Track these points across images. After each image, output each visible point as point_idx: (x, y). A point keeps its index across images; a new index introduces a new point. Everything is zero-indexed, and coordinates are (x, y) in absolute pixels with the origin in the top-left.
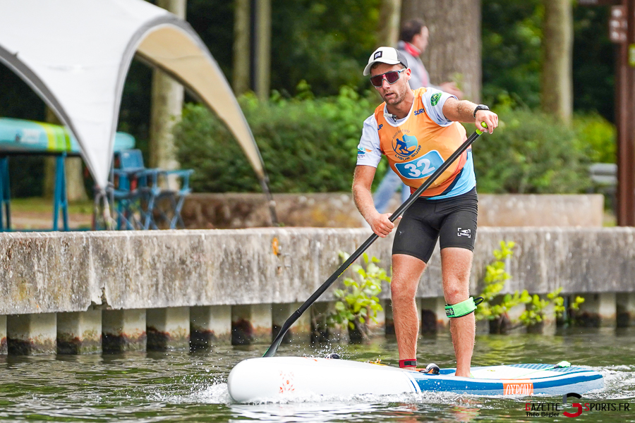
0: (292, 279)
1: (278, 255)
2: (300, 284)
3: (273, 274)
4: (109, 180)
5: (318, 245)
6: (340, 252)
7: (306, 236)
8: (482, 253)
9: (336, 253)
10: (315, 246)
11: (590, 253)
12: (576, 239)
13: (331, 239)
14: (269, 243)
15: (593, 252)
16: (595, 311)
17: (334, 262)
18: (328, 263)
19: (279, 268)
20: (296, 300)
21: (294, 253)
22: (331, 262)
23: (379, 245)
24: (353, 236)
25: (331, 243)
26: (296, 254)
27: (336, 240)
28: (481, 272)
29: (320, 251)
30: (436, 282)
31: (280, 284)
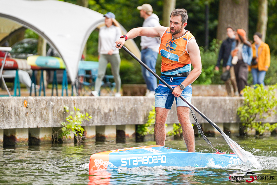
0: (35, 118)
1: (27, 107)
2: (40, 120)
3: (24, 116)
4: (76, 78)
5: (52, 103)
6: (65, 106)
7: (44, 100)
8: (146, 107)
9: (62, 106)
10: (49, 104)
11: (206, 107)
12: (198, 102)
13: (60, 101)
14: (22, 103)
15: (207, 106)
16: (213, 130)
17: (61, 110)
18: (57, 111)
19: (27, 113)
20: (38, 126)
21: (37, 107)
22: (59, 110)
23: (88, 104)
24: (73, 100)
25: (59, 103)
26: (38, 107)
27: (62, 101)
28: (146, 114)
29: (52, 106)
30: (120, 119)
31: (28, 120)
